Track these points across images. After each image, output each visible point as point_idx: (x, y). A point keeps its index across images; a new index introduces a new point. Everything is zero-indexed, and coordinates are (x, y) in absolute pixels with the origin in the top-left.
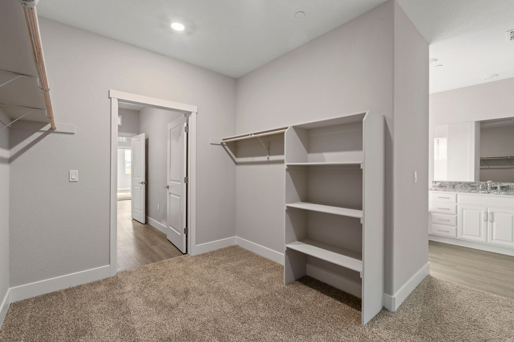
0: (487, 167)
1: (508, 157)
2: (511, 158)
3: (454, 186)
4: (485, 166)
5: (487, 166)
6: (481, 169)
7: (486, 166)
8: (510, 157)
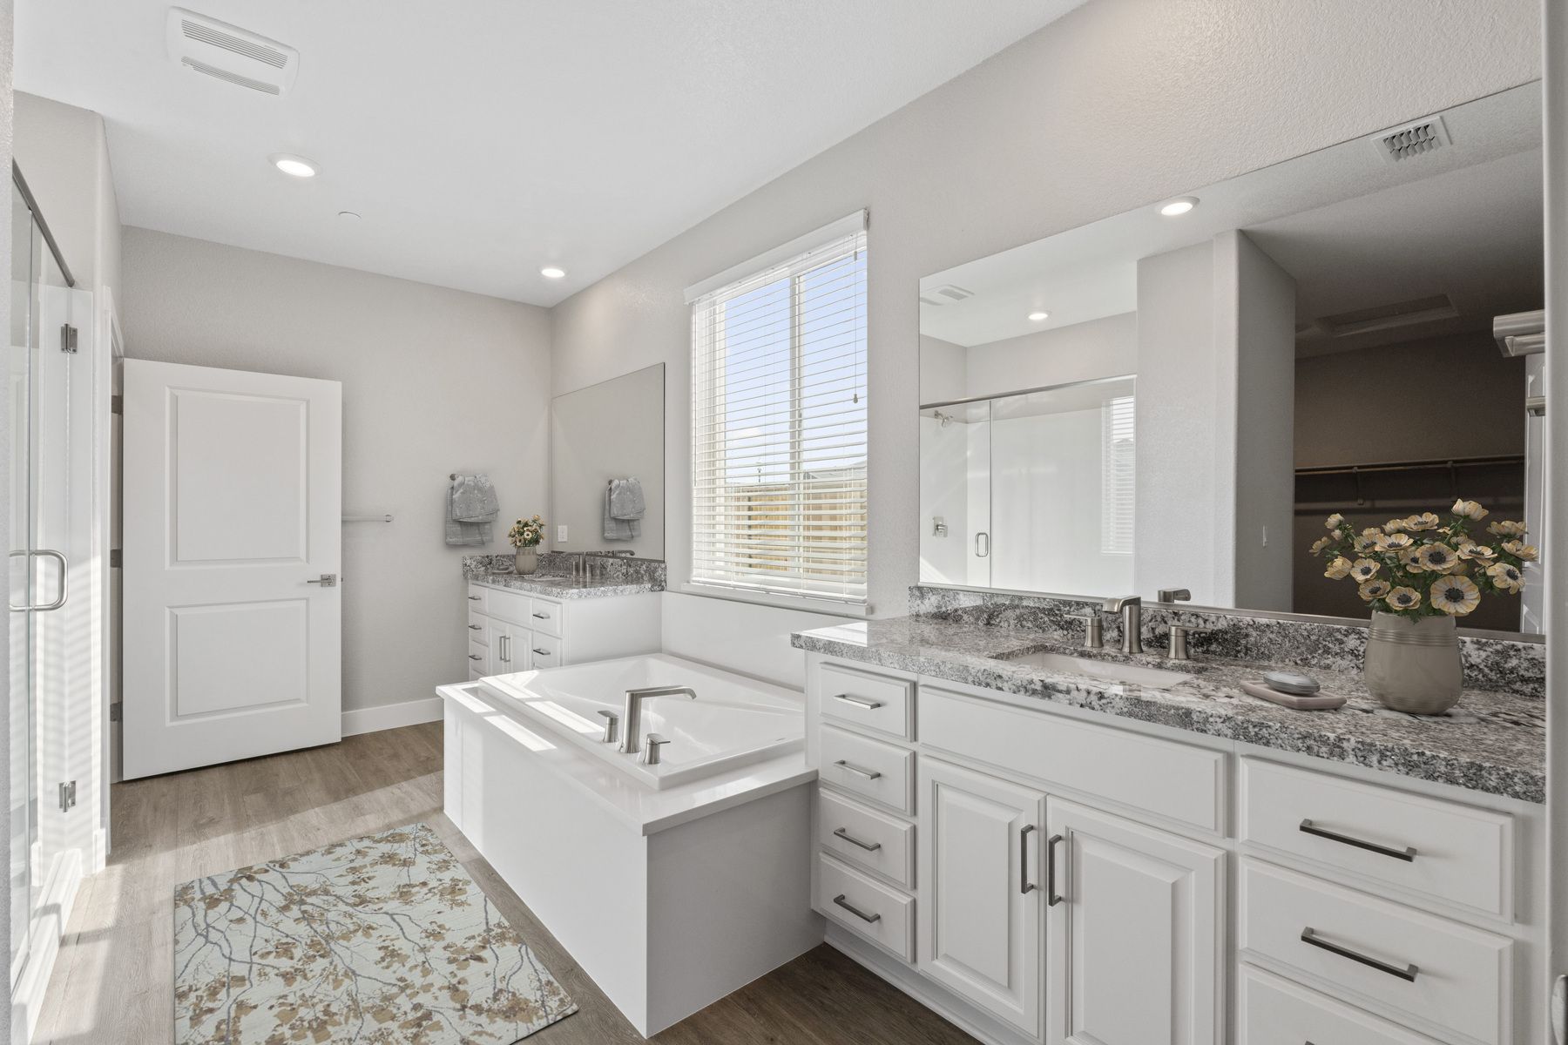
0: (1368, 505)
1: (1446, 462)
2: (1458, 465)
3: (991, 617)
4: (1356, 499)
5: (1364, 500)
6: (1297, 513)
7: (1360, 501)
8: (1455, 462)
